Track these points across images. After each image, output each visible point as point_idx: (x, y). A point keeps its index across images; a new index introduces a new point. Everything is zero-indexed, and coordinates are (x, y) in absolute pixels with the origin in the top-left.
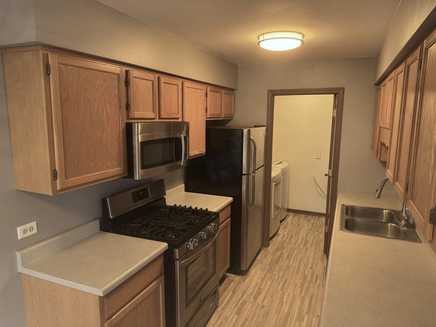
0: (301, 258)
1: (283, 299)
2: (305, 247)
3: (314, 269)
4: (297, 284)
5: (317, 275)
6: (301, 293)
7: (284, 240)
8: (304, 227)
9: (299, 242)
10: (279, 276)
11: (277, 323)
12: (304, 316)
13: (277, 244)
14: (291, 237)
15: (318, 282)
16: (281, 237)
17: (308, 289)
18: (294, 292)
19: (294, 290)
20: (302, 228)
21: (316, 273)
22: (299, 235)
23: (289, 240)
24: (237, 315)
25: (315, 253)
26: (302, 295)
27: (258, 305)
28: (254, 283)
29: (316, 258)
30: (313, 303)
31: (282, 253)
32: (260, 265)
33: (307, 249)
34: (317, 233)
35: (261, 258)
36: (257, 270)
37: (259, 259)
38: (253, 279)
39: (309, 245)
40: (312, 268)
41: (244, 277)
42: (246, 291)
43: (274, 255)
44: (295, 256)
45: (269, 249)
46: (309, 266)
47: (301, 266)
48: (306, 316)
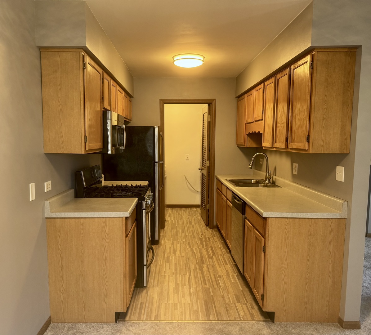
0: (192, 231)
1: (193, 251)
2: (191, 225)
3: (204, 234)
4: (198, 243)
5: (209, 238)
6: (203, 247)
7: (173, 223)
8: (183, 214)
9: (185, 222)
10: (183, 242)
11: (198, 261)
12: (212, 256)
13: (170, 226)
14: (178, 221)
15: (211, 241)
16: (170, 222)
17: (206, 245)
18: (198, 247)
19: (198, 246)
20: (182, 215)
21: (207, 237)
22: (183, 219)
23: (177, 222)
24: (168, 263)
25: (200, 227)
26: (205, 247)
27: (179, 256)
28: (167, 247)
29: (202, 229)
30: (214, 250)
31: (177, 230)
32: (165, 238)
33: (193, 226)
34: (195, 217)
35: (163, 234)
36: (165, 240)
37: (162, 235)
38: (165, 246)
39: (193, 223)
40: (202, 234)
41: (158, 245)
42: (165, 251)
43: (172, 232)
44: (188, 230)
45: (166, 229)
46: (200, 234)
47: (195, 234)
48: (213, 256)
